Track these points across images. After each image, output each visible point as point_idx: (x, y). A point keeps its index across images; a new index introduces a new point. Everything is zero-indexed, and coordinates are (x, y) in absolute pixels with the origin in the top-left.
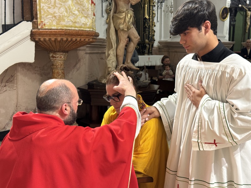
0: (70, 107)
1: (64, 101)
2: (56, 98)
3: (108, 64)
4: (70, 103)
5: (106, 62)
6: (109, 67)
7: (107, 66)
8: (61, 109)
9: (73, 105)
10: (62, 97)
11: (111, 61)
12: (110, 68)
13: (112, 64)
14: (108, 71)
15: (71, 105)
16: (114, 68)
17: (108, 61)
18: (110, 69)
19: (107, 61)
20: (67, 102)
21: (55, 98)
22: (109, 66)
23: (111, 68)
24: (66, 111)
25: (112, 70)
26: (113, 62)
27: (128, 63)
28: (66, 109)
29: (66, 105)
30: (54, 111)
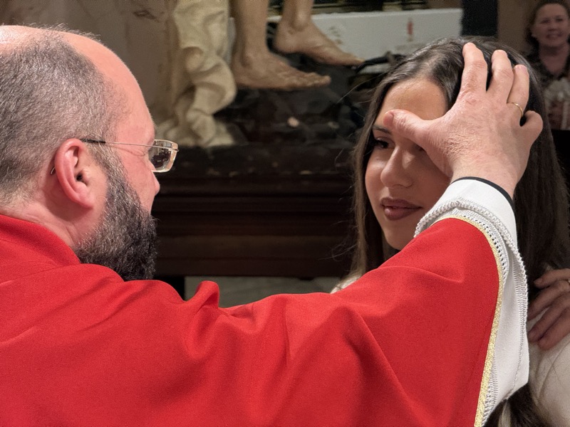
0: (106, 165)
1: (65, 128)
2: (18, 108)
3: (181, 31)
4: (103, 142)
5: (170, 22)
6: (190, 51)
7: (177, 42)
8: (53, 171)
9: (119, 160)
10: (50, 104)
11: (201, 15)
12: (197, 56)
13: (207, 32)
14: (186, 74)
15: (109, 153)
16: (219, 53)
17: (184, 12)
18: (193, 63)
19: (177, 16)
20: (84, 134)
21: (12, 108)
22: (187, 43)
23: (201, 52)
24: (80, 185)
25: (209, 66)
26: (209, 19)
27: (301, 29)
28: (80, 177)
29: (77, 151)
30: (14, 187)
